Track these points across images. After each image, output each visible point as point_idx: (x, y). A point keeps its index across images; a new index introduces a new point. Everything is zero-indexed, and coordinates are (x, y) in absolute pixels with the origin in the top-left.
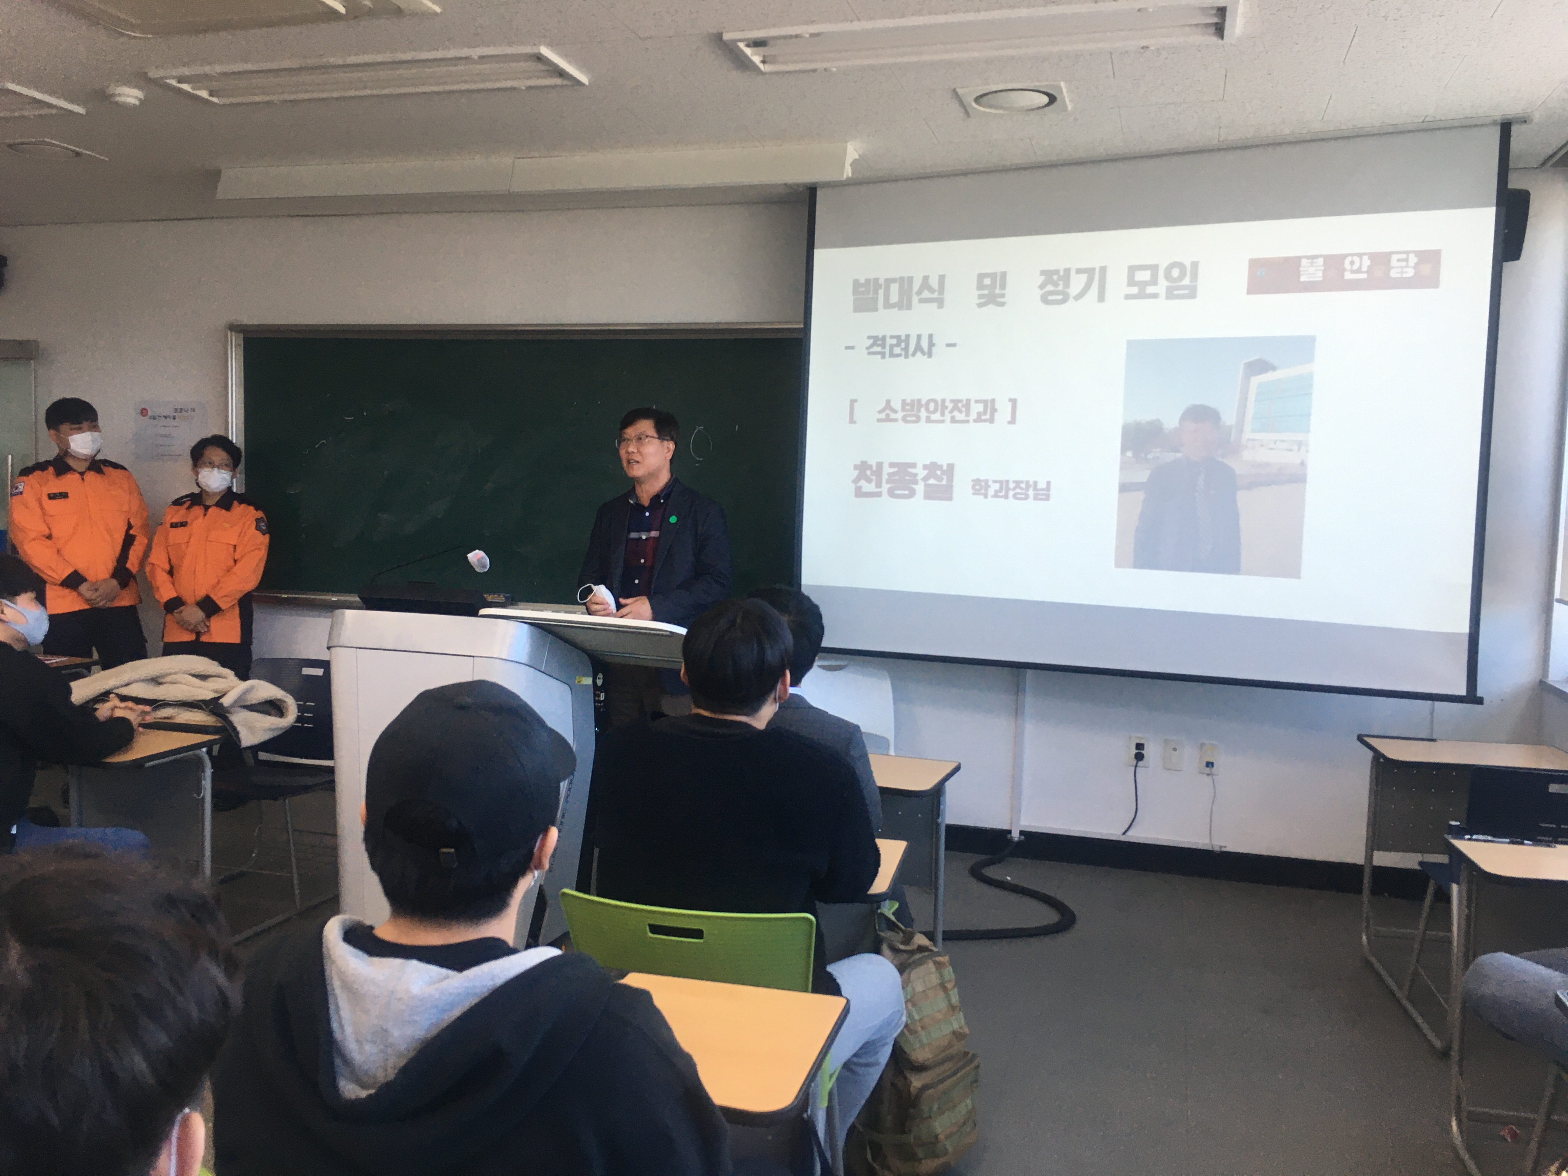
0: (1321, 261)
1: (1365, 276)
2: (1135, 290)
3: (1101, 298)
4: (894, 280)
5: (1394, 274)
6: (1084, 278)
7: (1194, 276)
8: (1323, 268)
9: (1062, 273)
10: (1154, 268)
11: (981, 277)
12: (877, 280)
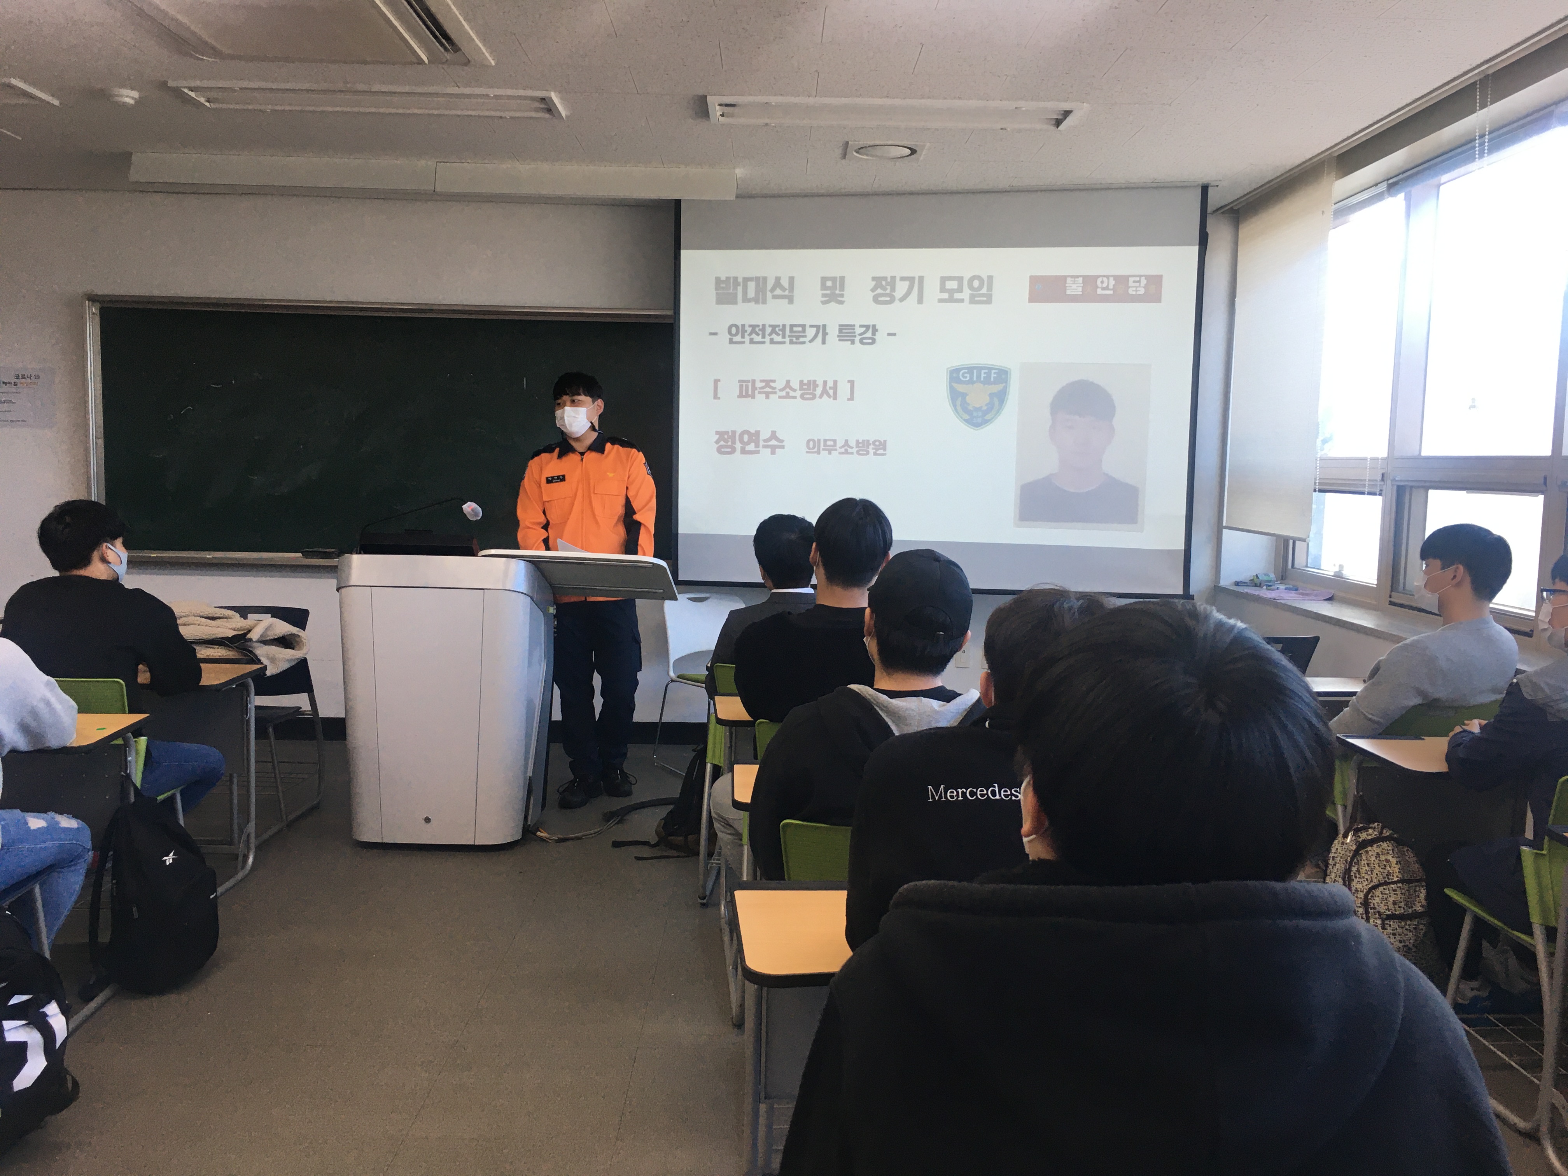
0: (1080, 280)
1: (1111, 292)
2: (946, 296)
3: (920, 300)
4: (751, 279)
5: (1131, 291)
6: (907, 283)
7: (990, 288)
8: (1082, 285)
9: (889, 280)
10: (960, 279)
11: (824, 280)
12: (736, 279)
